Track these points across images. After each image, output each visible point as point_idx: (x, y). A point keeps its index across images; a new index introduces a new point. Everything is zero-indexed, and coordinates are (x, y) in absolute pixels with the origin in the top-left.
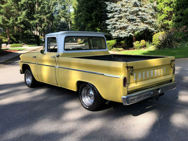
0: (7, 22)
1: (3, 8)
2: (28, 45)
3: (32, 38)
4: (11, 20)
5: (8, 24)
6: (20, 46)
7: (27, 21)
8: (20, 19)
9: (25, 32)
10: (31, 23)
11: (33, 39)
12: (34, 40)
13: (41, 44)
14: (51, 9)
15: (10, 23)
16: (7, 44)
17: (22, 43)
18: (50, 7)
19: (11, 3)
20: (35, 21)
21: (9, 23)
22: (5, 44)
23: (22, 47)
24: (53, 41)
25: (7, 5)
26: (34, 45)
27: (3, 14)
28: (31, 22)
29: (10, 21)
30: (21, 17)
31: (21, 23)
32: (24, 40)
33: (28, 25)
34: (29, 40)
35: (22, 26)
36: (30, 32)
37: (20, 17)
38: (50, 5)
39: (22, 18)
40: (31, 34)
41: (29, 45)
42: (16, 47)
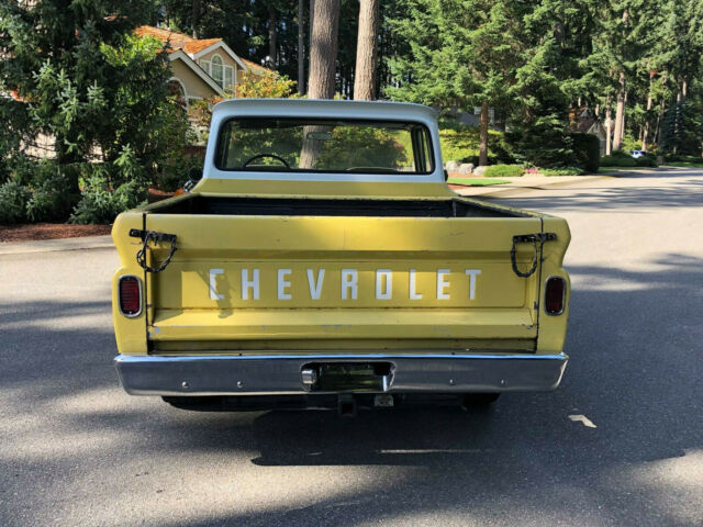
0: (478, 89)
1: (470, 43)
2: (542, 171)
3: (564, 145)
4: (490, 82)
5: (479, 95)
6: (516, 174)
7: (548, 82)
8: (525, 75)
9: (538, 123)
10: (562, 88)
11: (566, 149)
12: (571, 151)
13: (601, 169)
14: (691, 29)
15: (486, 91)
16: (476, 165)
17: (525, 163)
18: (687, 22)
19: (500, 22)
20: (578, 82)
21: (481, 92)
22: (471, 165)
23: (522, 175)
24: (682, 157)
25: (484, 30)
26: (566, 172)
27: (467, 62)
28: (564, 86)
29: (485, 86)
30: (527, 69)
31: (526, 91)
32: (531, 152)
33: (549, 98)
34: (551, 151)
35: (531, 101)
36: (555, 122)
37: (524, 69)
38: (687, 14)
39: (529, 72)
40: (558, 132)
41: (547, 171)
42: (503, 175)
